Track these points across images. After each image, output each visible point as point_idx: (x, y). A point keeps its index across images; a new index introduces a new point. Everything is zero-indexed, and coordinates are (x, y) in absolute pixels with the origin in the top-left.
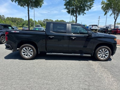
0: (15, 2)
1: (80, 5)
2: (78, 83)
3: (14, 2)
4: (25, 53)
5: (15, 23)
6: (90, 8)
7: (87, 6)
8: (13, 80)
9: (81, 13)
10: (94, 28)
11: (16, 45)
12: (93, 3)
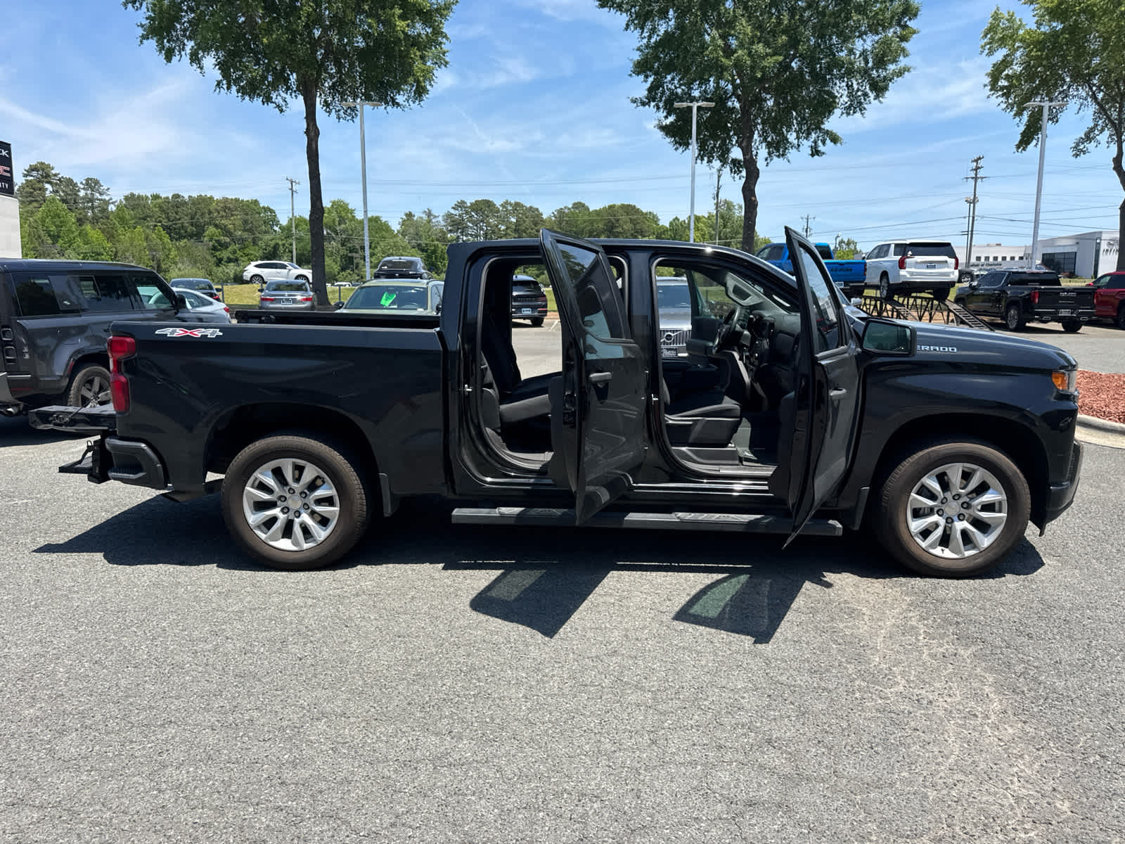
0: (195, 58)
1: (785, 67)
2: (696, 755)
3: (186, 59)
4: (276, 511)
5: (201, 250)
6: (879, 88)
7: (850, 73)
8: (172, 730)
9: (792, 137)
10: (916, 270)
11: (196, 443)
12: (904, 38)
